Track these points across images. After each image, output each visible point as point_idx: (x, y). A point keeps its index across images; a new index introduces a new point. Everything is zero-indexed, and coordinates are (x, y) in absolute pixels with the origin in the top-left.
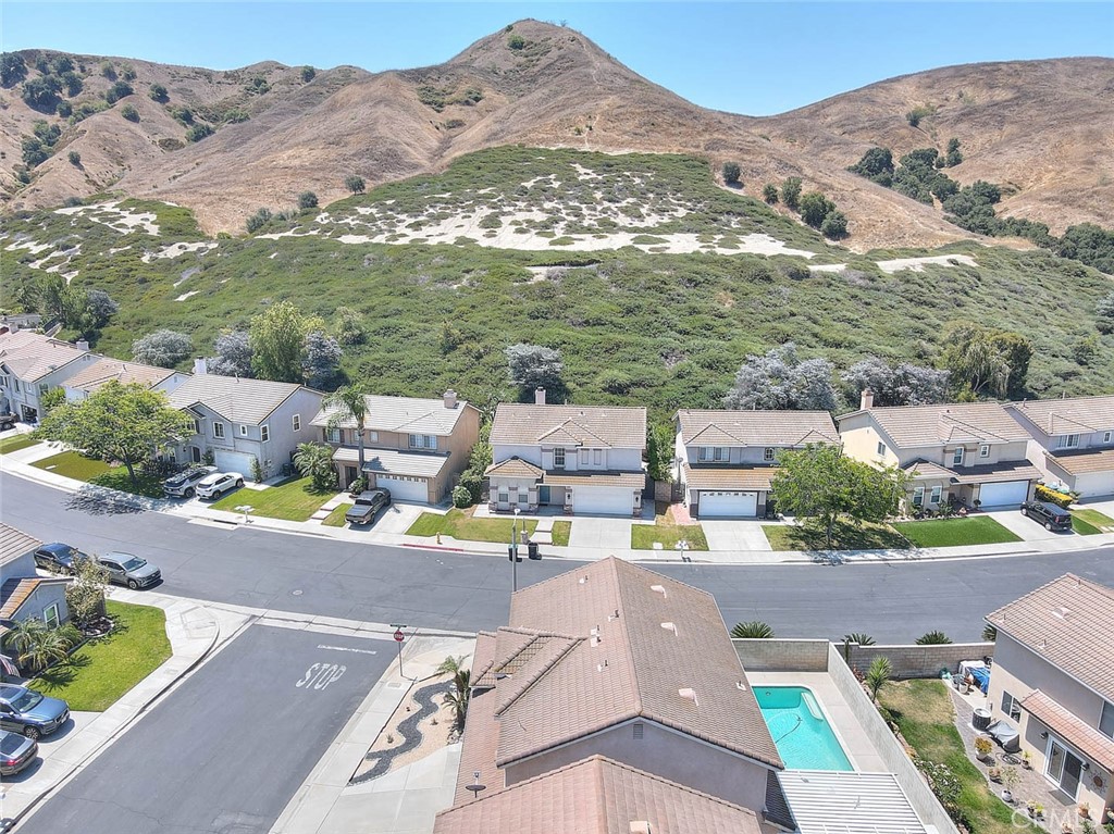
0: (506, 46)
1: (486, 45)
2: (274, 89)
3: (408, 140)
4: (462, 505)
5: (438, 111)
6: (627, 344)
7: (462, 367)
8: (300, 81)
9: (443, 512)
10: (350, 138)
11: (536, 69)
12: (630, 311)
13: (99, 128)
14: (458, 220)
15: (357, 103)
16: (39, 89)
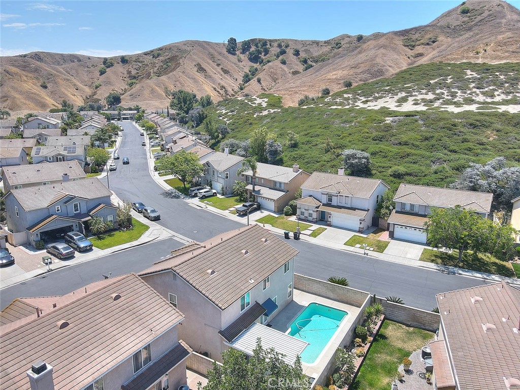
0: (459, 13)
1: (448, 14)
2: (343, 46)
3: (390, 64)
4: (287, 214)
5: (412, 50)
6: (413, 155)
7: (329, 160)
8: (355, 42)
9: (277, 216)
10: (362, 65)
11: (473, 23)
12: (427, 139)
13: (270, 67)
14: (387, 99)
15: (371, 49)
16: (254, 54)
